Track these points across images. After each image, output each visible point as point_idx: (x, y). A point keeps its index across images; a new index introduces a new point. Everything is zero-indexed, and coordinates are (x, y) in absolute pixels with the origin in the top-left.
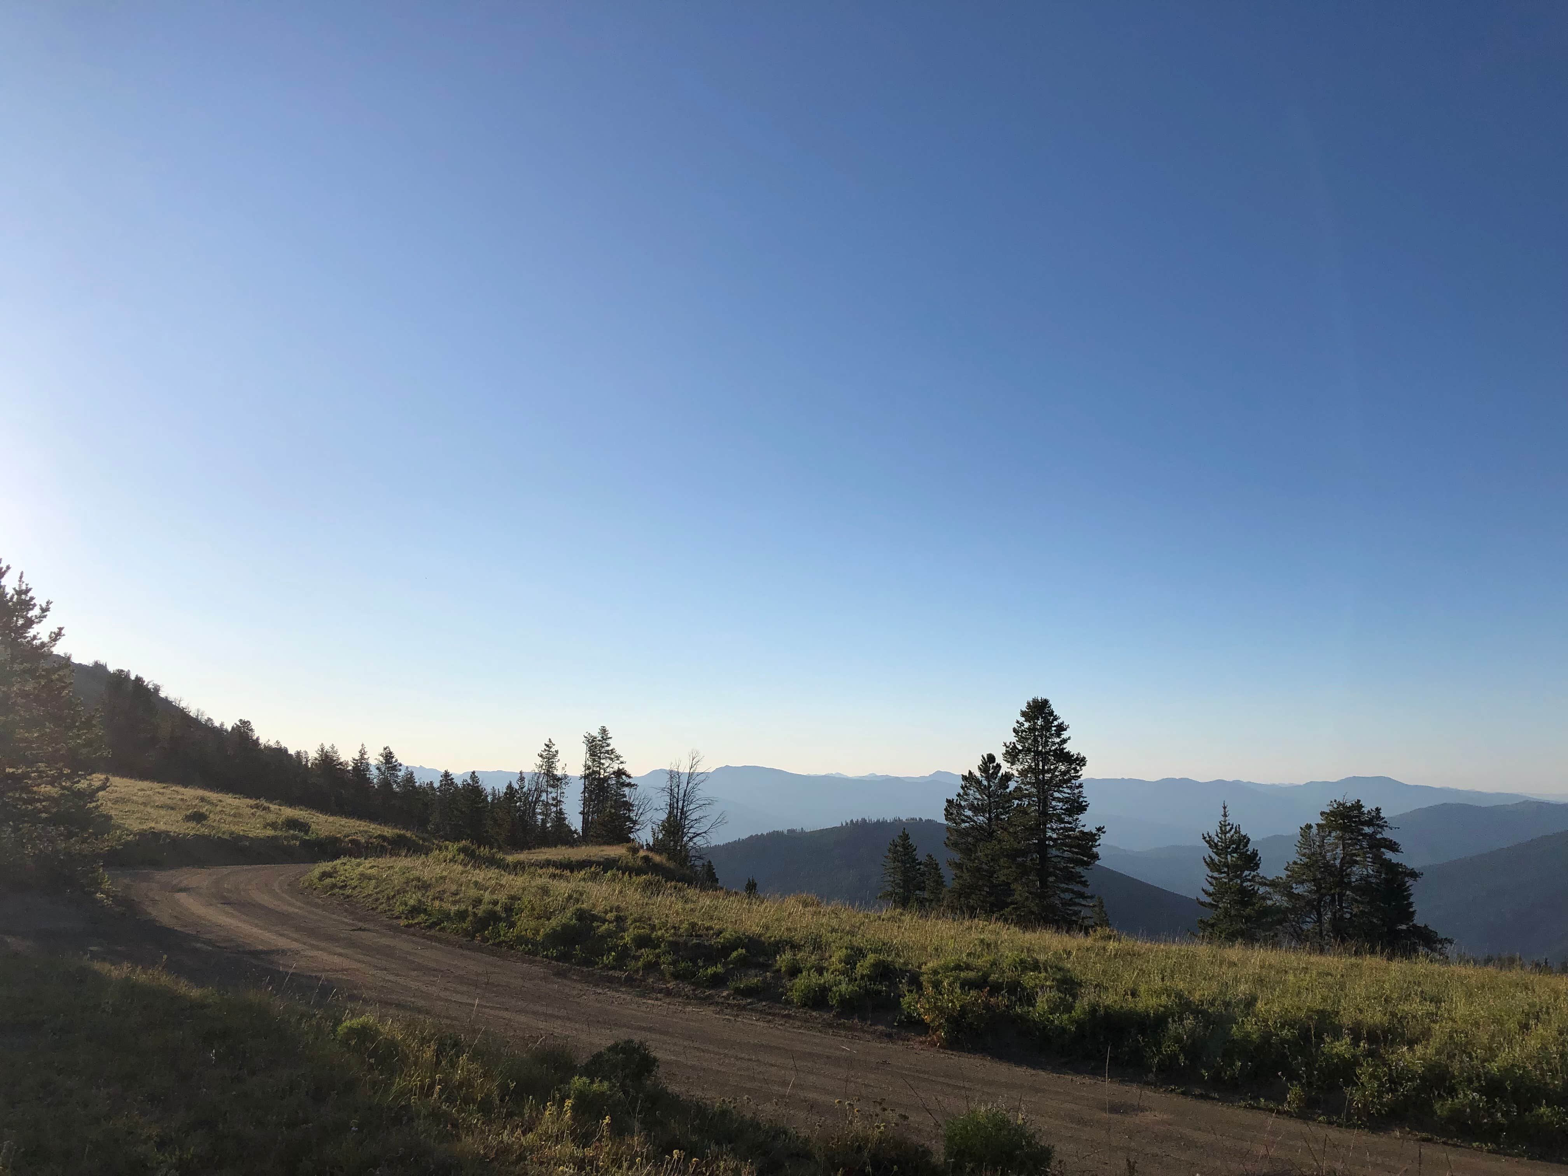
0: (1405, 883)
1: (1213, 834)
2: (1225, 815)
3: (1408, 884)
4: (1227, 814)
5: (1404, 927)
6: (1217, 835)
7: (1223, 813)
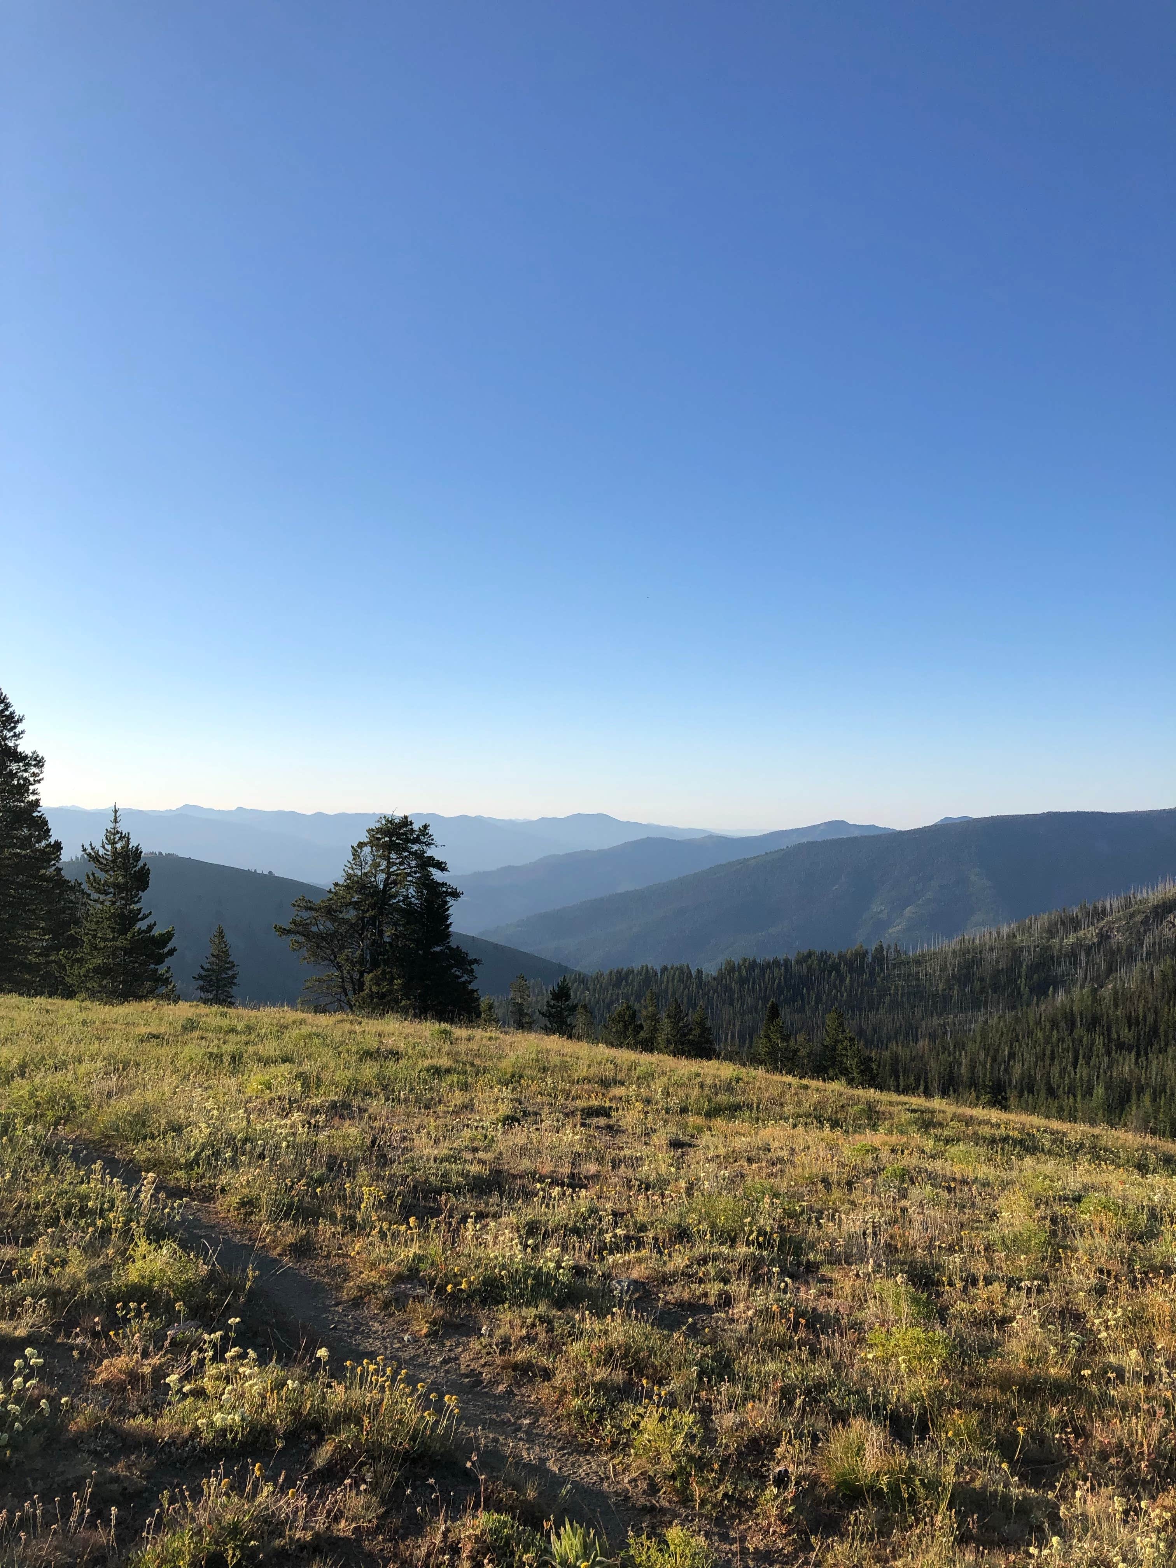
0: (446, 902)
1: (98, 845)
2: (116, 821)
3: (450, 904)
4: (118, 819)
5: (438, 949)
6: (103, 847)
7: (113, 819)
